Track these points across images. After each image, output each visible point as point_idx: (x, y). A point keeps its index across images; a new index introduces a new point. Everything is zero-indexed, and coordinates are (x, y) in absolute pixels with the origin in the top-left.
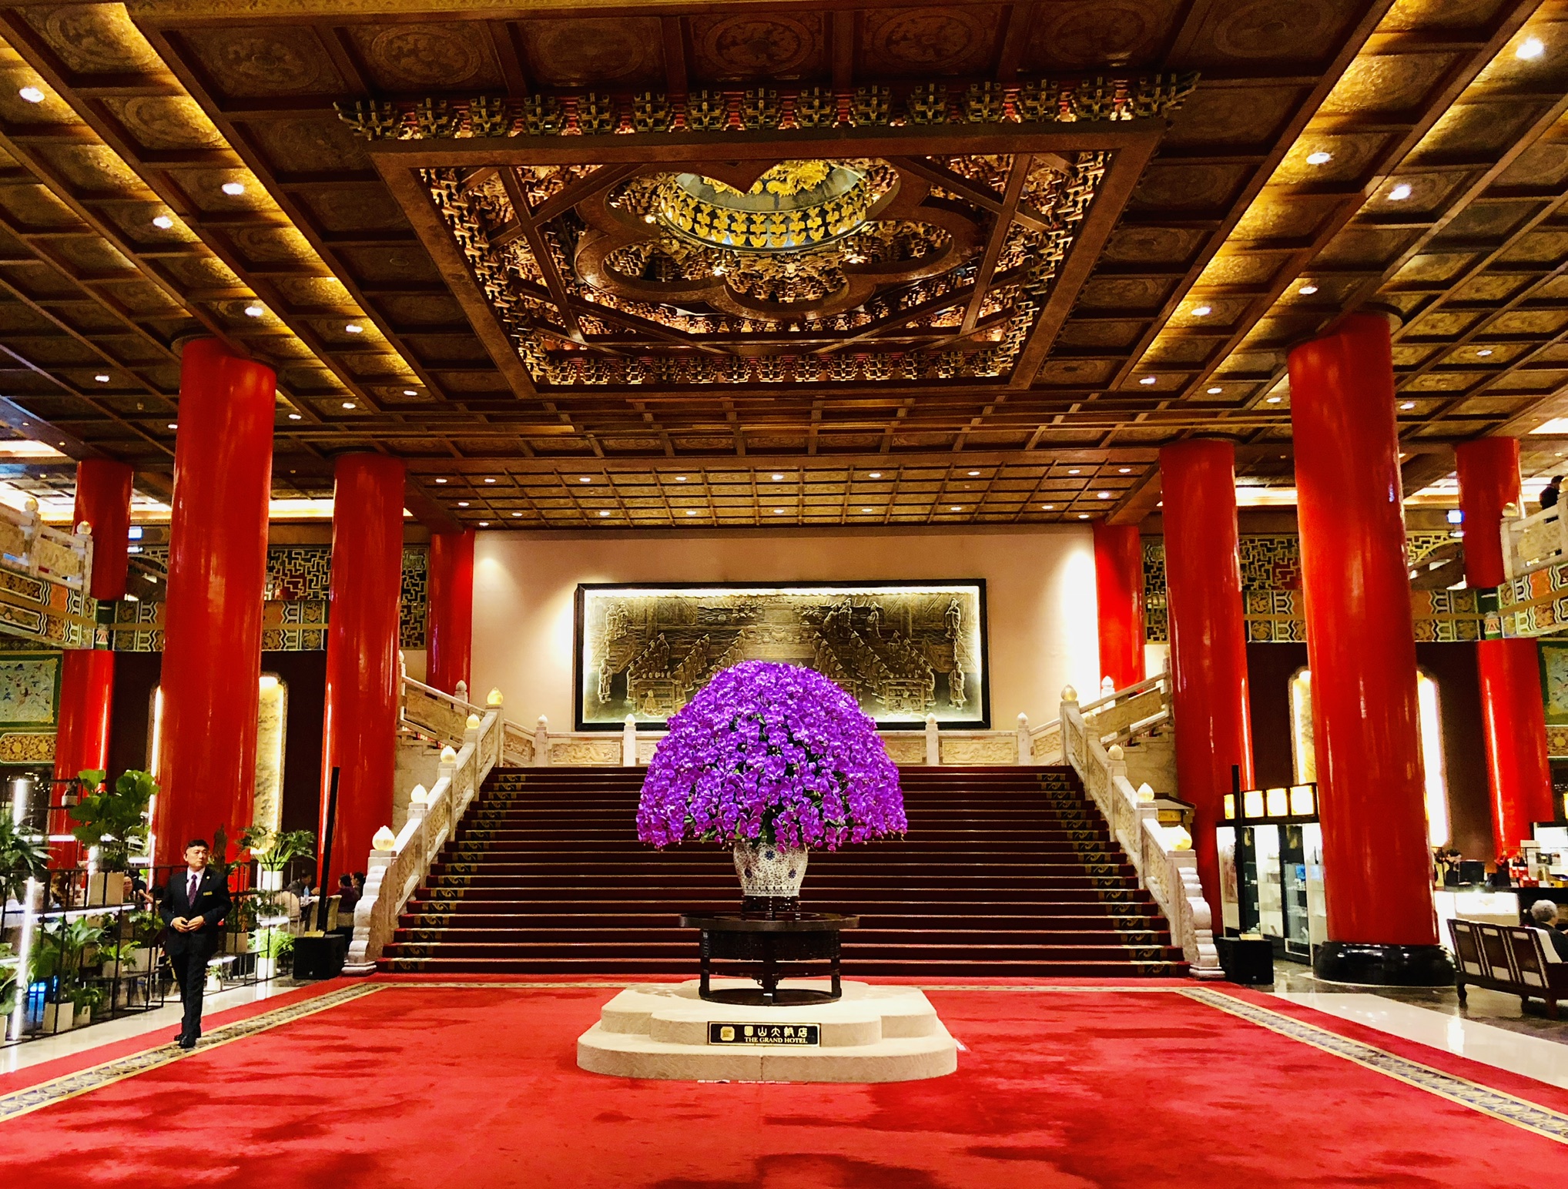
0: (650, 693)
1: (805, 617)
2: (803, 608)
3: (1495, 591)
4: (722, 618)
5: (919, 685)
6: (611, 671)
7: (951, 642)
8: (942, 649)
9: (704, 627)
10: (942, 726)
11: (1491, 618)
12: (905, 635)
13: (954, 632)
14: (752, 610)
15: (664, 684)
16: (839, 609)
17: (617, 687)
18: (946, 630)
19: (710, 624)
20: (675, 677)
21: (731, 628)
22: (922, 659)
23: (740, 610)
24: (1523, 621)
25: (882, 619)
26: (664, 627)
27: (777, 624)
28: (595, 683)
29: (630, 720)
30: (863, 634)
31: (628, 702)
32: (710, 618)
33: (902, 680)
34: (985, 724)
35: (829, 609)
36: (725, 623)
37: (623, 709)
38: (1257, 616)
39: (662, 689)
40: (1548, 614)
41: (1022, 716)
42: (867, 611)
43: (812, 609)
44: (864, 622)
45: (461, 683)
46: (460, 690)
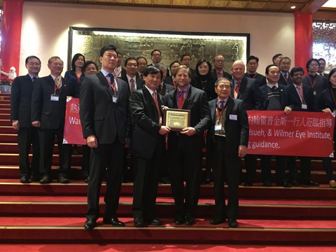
1: (172, 48)
2: (171, 44)
4: (135, 46)
9: (128, 50)
14: (149, 43)
16: (186, 45)
18: (232, 56)
19: (130, 49)
21: (139, 51)
23: (144, 43)
25: (205, 51)
30: (197, 56)
32: (130, 46)
35: (182, 44)
36: (136, 49)
42: (199, 46)
43: (175, 44)
44: (197, 51)
45: (13, 68)
46: (12, 71)
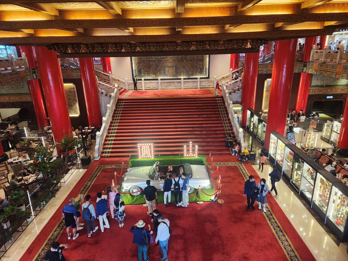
0: (146, 73)
3: (307, 63)
4: (159, 57)
5: (196, 70)
6: (138, 69)
7: (203, 61)
8: (201, 63)
10: (201, 78)
11: (305, 69)
12: (195, 61)
15: (149, 71)
17: (140, 71)
18: (202, 59)
19: (157, 59)
20: (151, 70)
21: (161, 59)
22: (197, 65)
24: (311, 71)
25: (190, 57)
26: (148, 59)
27: (170, 58)
28: (135, 71)
29: (143, 79)
30: (186, 60)
31: (142, 75)
33: (193, 69)
34: (208, 78)
37: (142, 76)
38: (261, 69)
39: (149, 72)
40: (316, 72)
41: (215, 76)
45: (110, 72)
46: (110, 73)
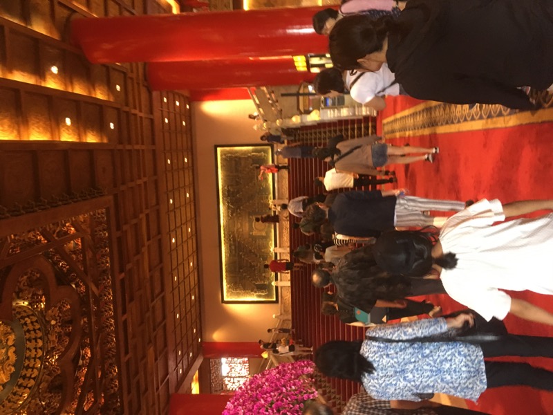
0: (263, 275)
1: (232, 214)
2: (228, 216)
6: (256, 290)
9: (237, 254)
12: (238, 176)
13: (236, 157)
14: (230, 236)
17: (261, 288)
19: (236, 252)
20: (257, 266)
21: (237, 244)
22: (247, 169)
23: (230, 240)
25: (232, 185)
26: (237, 270)
27: (235, 226)
28: (259, 296)
30: (238, 192)
31: (266, 283)
32: (234, 252)
35: (228, 206)
36: (235, 248)
42: (229, 191)
43: (228, 212)
44: (233, 192)
